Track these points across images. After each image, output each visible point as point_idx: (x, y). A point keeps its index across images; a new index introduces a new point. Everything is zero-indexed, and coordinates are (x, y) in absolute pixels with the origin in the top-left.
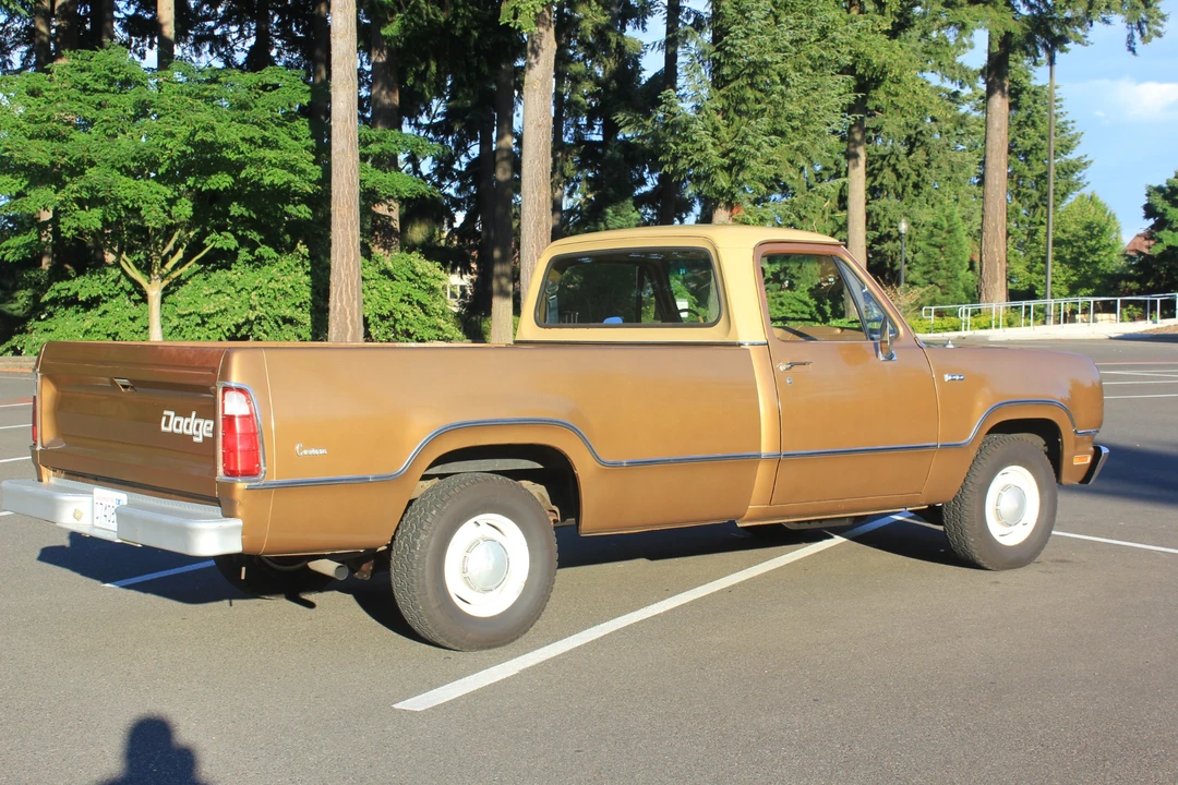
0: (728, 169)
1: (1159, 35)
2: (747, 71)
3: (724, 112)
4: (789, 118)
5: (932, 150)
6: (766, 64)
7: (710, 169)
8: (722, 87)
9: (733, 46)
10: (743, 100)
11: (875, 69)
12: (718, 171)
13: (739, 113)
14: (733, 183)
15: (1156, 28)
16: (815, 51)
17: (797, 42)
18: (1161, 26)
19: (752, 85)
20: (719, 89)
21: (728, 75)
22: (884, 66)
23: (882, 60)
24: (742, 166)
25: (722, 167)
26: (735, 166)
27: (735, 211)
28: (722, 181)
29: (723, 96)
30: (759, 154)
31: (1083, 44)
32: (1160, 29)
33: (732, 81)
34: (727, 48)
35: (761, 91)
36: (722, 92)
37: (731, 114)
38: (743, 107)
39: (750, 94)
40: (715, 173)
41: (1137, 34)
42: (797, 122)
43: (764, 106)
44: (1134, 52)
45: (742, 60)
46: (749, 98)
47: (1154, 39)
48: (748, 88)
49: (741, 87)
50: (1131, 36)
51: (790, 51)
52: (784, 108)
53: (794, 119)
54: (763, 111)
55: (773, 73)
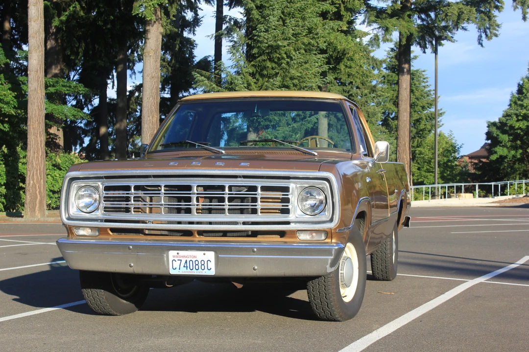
1: (496, 36)
2: (267, 51)
3: (253, 75)
4: (292, 78)
6: (278, 47)
8: (252, 61)
9: (258, 36)
10: (265, 68)
11: (339, 52)
13: (262, 76)
15: (495, 31)
16: (306, 40)
17: (296, 35)
18: (498, 30)
19: (271, 60)
20: (250, 62)
21: (255, 54)
22: (344, 50)
23: (343, 47)
27: (260, 132)
29: (253, 65)
31: (452, 41)
32: (497, 32)
33: (258, 57)
34: (255, 38)
35: (275, 63)
36: (252, 63)
37: (257, 76)
38: (265, 72)
39: (269, 64)
41: (484, 35)
42: (297, 81)
43: (278, 71)
44: (482, 46)
45: (264, 45)
46: (268, 67)
47: (494, 38)
48: (268, 61)
49: (264, 60)
50: (480, 36)
51: (292, 40)
52: (289, 72)
53: (294, 79)
54: (277, 74)
55: (283, 52)
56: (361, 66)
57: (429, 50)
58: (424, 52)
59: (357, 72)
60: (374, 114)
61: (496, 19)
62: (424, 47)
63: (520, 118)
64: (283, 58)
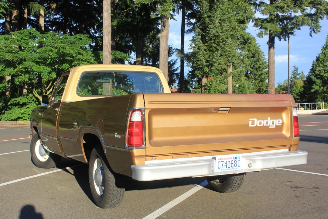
0: (208, 66)
1: (319, 31)
2: (213, 38)
3: (206, 50)
4: (225, 52)
5: (236, 67)
6: (218, 36)
7: (203, 66)
8: (205, 43)
9: (209, 31)
10: (211, 47)
11: (245, 39)
12: (205, 67)
13: (210, 50)
14: (209, 70)
15: (318, 30)
16: (232, 33)
17: (227, 31)
18: (320, 29)
19: (214, 43)
20: (204, 44)
21: (207, 40)
22: (248, 39)
23: (247, 37)
24: (212, 65)
25: (206, 66)
26: (210, 66)
27: (208, 78)
28: (206, 69)
29: (206, 45)
30: (218, 62)
32: (320, 30)
33: (208, 41)
34: (208, 31)
35: (216, 44)
36: (205, 44)
37: (208, 51)
38: (211, 49)
40: (204, 67)
41: (313, 32)
42: (227, 53)
43: (218, 48)
44: (312, 36)
45: (212, 35)
46: (213, 46)
47: (318, 33)
48: (213, 43)
49: (211, 43)
50: (311, 32)
51: (225, 33)
52: (224, 49)
53: (226, 52)
54: (218, 50)
55: (220, 39)
56: (255, 46)
57: (282, 40)
58: (280, 41)
59: (253, 49)
60: (243, 72)
61: (319, 23)
62: (280, 39)
63: (326, 72)
64: (220, 42)
